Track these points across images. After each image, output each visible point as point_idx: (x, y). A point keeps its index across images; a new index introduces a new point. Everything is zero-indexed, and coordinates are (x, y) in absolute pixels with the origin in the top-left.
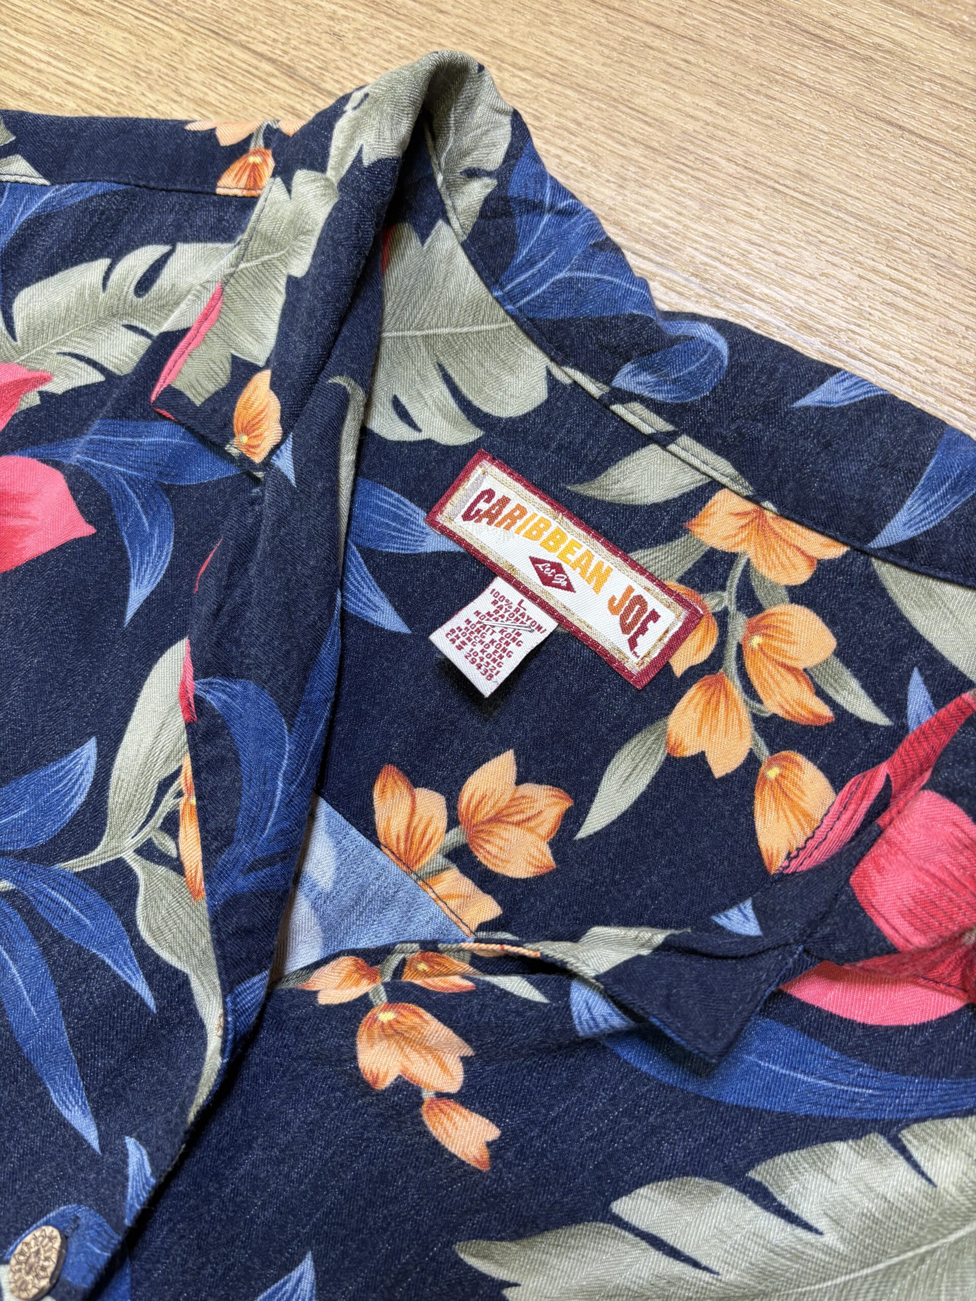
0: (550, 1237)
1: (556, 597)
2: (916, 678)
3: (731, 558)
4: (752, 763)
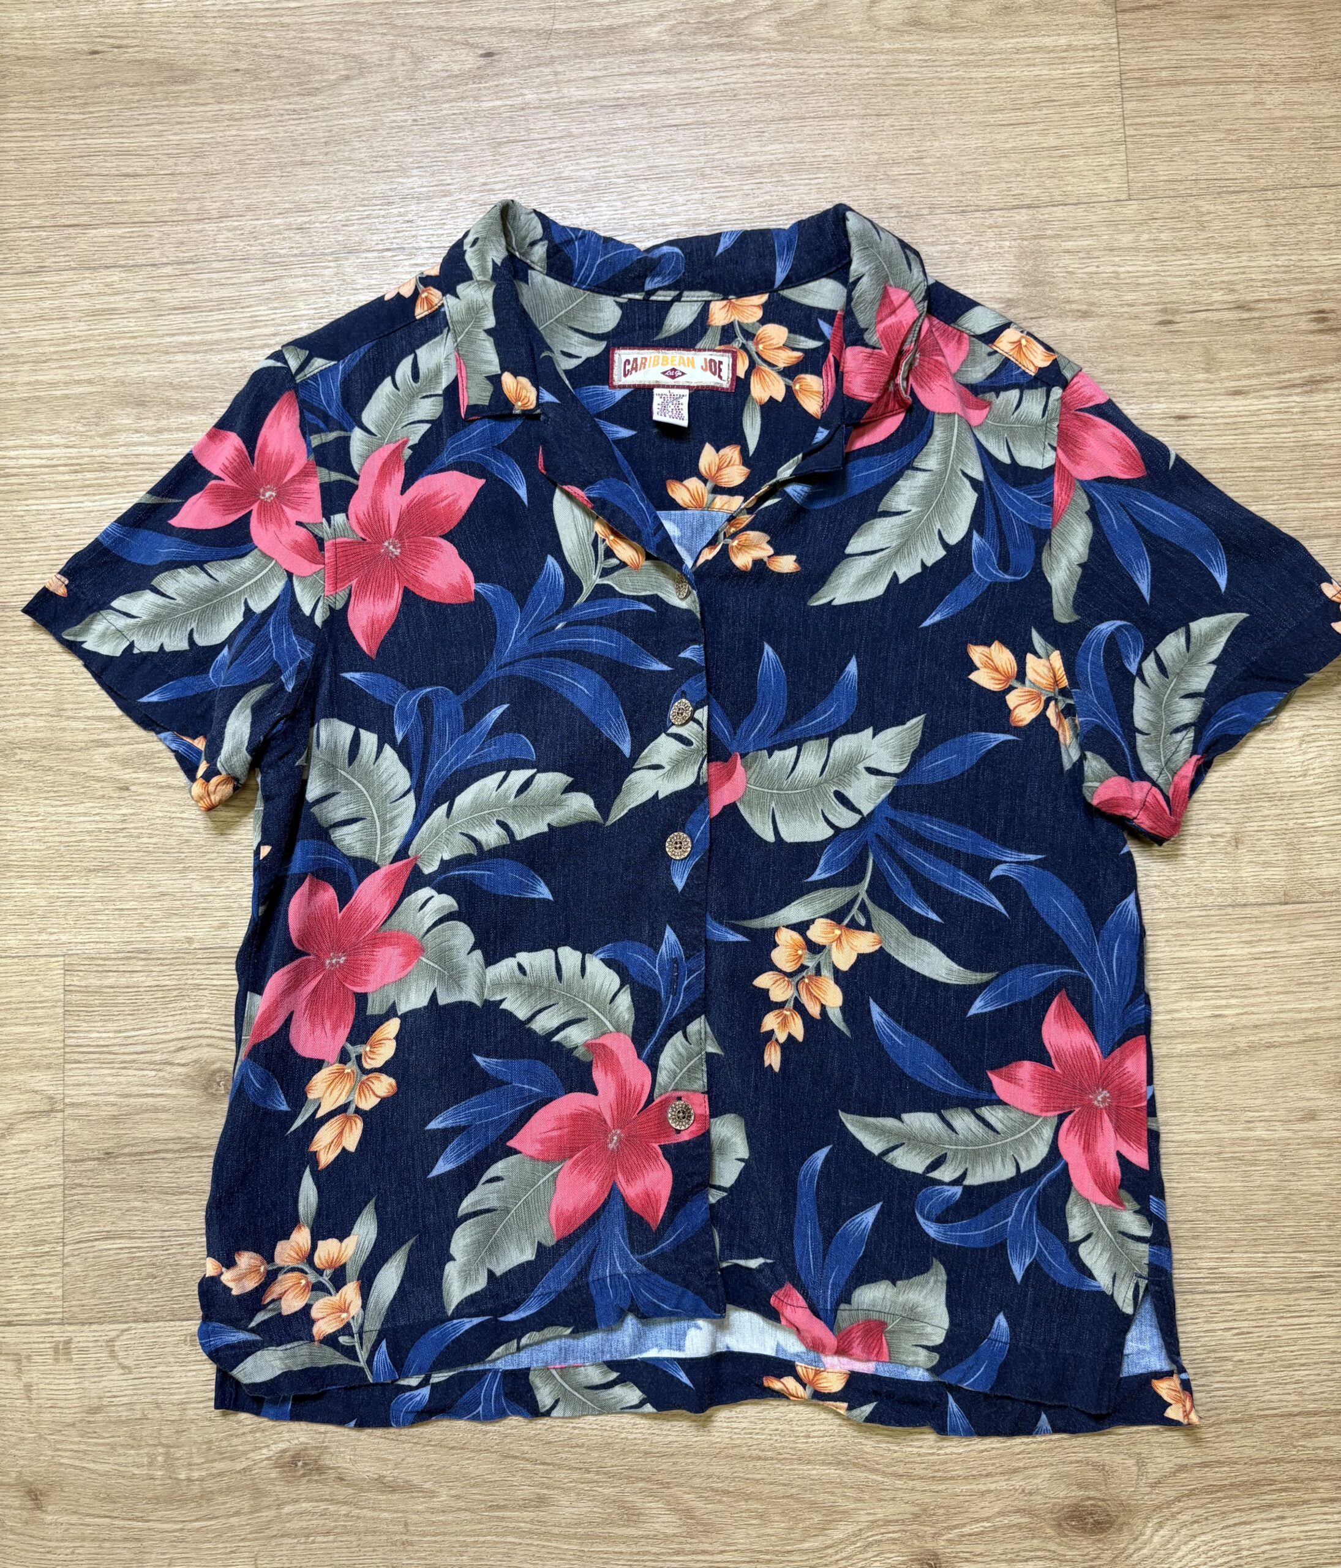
0: (834, 574)
1: (681, 381)
2: (821, 322)
3: (732, 324)
4: (789, 390)
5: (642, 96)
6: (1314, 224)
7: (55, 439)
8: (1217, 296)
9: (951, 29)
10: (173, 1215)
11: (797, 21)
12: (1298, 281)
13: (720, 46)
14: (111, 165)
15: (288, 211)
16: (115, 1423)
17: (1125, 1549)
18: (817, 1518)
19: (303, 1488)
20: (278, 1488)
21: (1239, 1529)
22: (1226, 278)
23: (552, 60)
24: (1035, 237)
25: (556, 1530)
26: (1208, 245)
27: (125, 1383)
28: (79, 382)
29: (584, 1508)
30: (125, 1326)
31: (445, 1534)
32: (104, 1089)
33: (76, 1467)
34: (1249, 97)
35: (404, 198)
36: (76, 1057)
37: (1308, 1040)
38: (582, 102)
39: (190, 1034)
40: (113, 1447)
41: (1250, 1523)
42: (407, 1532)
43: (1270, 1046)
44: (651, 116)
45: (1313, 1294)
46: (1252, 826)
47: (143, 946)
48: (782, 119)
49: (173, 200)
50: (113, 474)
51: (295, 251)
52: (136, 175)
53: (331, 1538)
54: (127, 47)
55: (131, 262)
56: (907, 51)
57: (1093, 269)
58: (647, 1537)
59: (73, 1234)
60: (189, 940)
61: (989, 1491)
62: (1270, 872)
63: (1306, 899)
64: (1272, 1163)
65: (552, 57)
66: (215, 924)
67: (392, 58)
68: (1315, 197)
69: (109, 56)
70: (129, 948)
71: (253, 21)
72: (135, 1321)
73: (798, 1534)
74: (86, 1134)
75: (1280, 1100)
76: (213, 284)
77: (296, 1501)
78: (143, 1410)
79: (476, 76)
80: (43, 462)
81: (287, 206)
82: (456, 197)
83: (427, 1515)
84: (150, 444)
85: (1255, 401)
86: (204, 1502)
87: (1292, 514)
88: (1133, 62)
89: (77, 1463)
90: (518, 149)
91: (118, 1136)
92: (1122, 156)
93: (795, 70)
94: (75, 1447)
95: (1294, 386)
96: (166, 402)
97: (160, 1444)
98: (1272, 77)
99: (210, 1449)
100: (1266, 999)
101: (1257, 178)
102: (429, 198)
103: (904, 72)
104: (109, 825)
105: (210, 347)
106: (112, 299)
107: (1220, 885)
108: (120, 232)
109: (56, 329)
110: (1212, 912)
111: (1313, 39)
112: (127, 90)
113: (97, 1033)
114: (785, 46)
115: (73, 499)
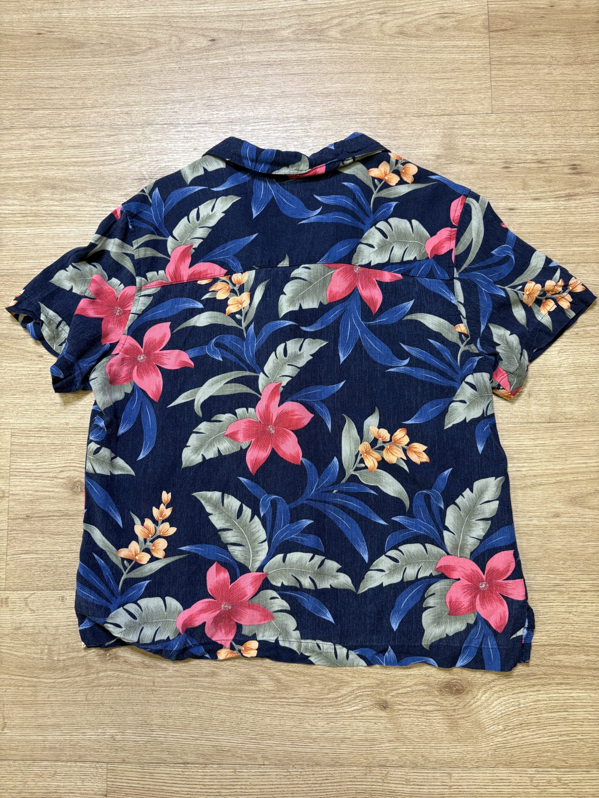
5: (280, 61)
6: (572, 127)
7: (15, 202)
8: (529, 157)
9: (416, 36)
10: (56, 544)
11: (349, 30)
12: (564, 151)
13: (315, 40)
14: (45, 83)
15: (122, 105)
16: (26, 634)
17: (469, 702)
18: (335, 684)
19: (109, 665)
20: (98, 665)
21: (520, 695)
22: (533, 149)
23: (241, 43)
24: (450, 128)
25: (220, 687)
26: (526, 134)
27: (31, 617)
28: (27, 177)
29: (232, 677)
30: (33, 592)
31: (170, 687)
32: (27, 488)
33: (8, 653)
34: (546, 71)
35: (173, 101)
36: (15, 473)
37: (558, 482)
38: (253, 62)
39: (66, 465)
40: (25, 645)
41: (525, 692)
42: (154, 686)
43: (541, 484)
44: (284, 69)
45: (555, 593)
46: (537, 388)
47: (46, 426)
48: (341, 73)
49: (72, 99)
50: (40, 218)
51: (125, 123)
52: (55, 88)
53: (120, 687)
54: (54, 32)
55: (52, 126)
56: (398, 45)
57: (476, 143)
58: (260, 691)
59: (11, 551)
60: (67, 424)
61: (411, 675)
62: (544, 409)
63: (559, 421)
64: (540, 535)
65: (241, 42)
66: (79, 417)
67: (170, 40)
68: (573, 115)
69: (46, 36)
70: (40, 426)
71: (110, 22)
72: (37, 590)
73: (326, 691)
74: (18, 508)
75: (544, 508)
76: (87, 136)
77: (105, 671)
78: (39, 629)
79: (207, 49)
80: (10, 212)
81: (122, 103)
82: (196, 102)
83: (163, 679)
84: (57, 206)
85: (544, 203)
86: (64, 671)
87: (558, 253)
88: (496, 53)
89: (9, 652)
90: (225, 81)
91: (33, 509)
92: (490, 94)
93: (347, 52)
94: (8, 645)
95: (561, 197)
96: (65, 187)
97: (46, 644)
98: (556, 62)
99: (68, 647)
100: (540, 464)
101: (548, 106)
102: (184, 102)
103: (395, 54)
104: (34, 372)
105: (86, 164)
106: (43, 141)
107: (521, 414)
108: (47, 112)
109: (18, 154)
110: (518, 425)
111: (574, 46)
112: (54, 51)
113: (24, 463)
114: (343, 41)
115: (22, 229)
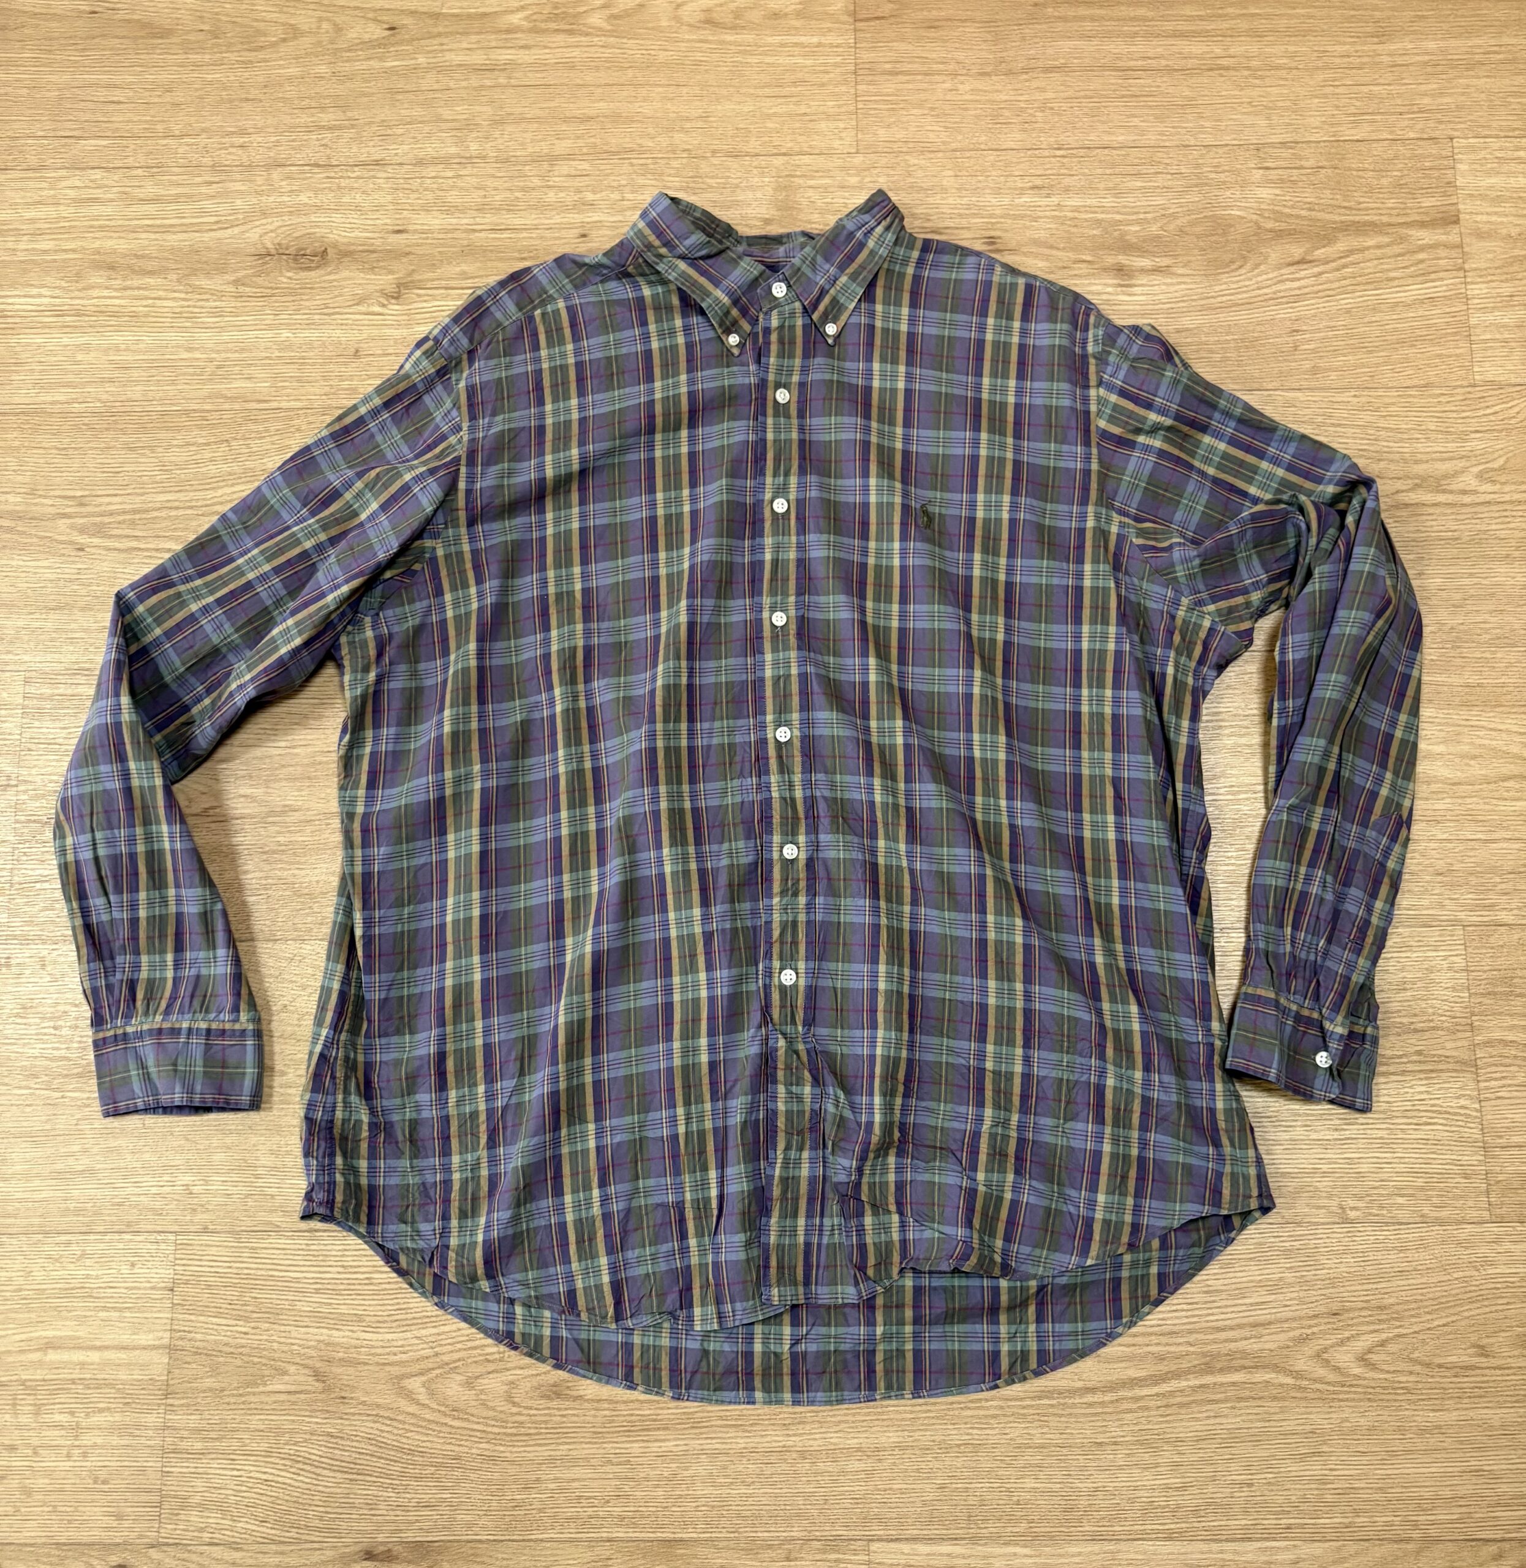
5: (505, 64)
6: (989, 176)
11: (622, 16)
12: (975, 215)
13: (564, 30)
15: (233, 133)
24: (787, 176)
28: (65, 251)
34: (948, 85)
35: (322, 128)
38: (459, 66)
48: (607, 84)
49: (146, 122)
50: (87, 319)
51: (237, 163)
52: (119, 103)
54: (118, 9)
55: (111, 165)
56: (702, 41)
57: (829, 201)
59: (17, 878)
65: (439, 32)
67: (319, 27)
68: (991, 157)
69: (104, 15)
74: (33, 804)
76: (172, 184)
79: (380, 44)
80: (33, 308)
81: (232, 130)
82: (361, 128)
84: (117, 298)
88: (865, 56)
90: (411, 96)
92: (853, 123)
93: (619, 51)
96: (131, 268)
98: (964, 72)
101: (949, 142)
104: (66, 576)
105: (168, 229)
106: (95, 191)
108: (104, 143)
111: (996, 44)
112: (117, 41)
113: (49, 730)
114: (611, 33)
115: (54, 336)
